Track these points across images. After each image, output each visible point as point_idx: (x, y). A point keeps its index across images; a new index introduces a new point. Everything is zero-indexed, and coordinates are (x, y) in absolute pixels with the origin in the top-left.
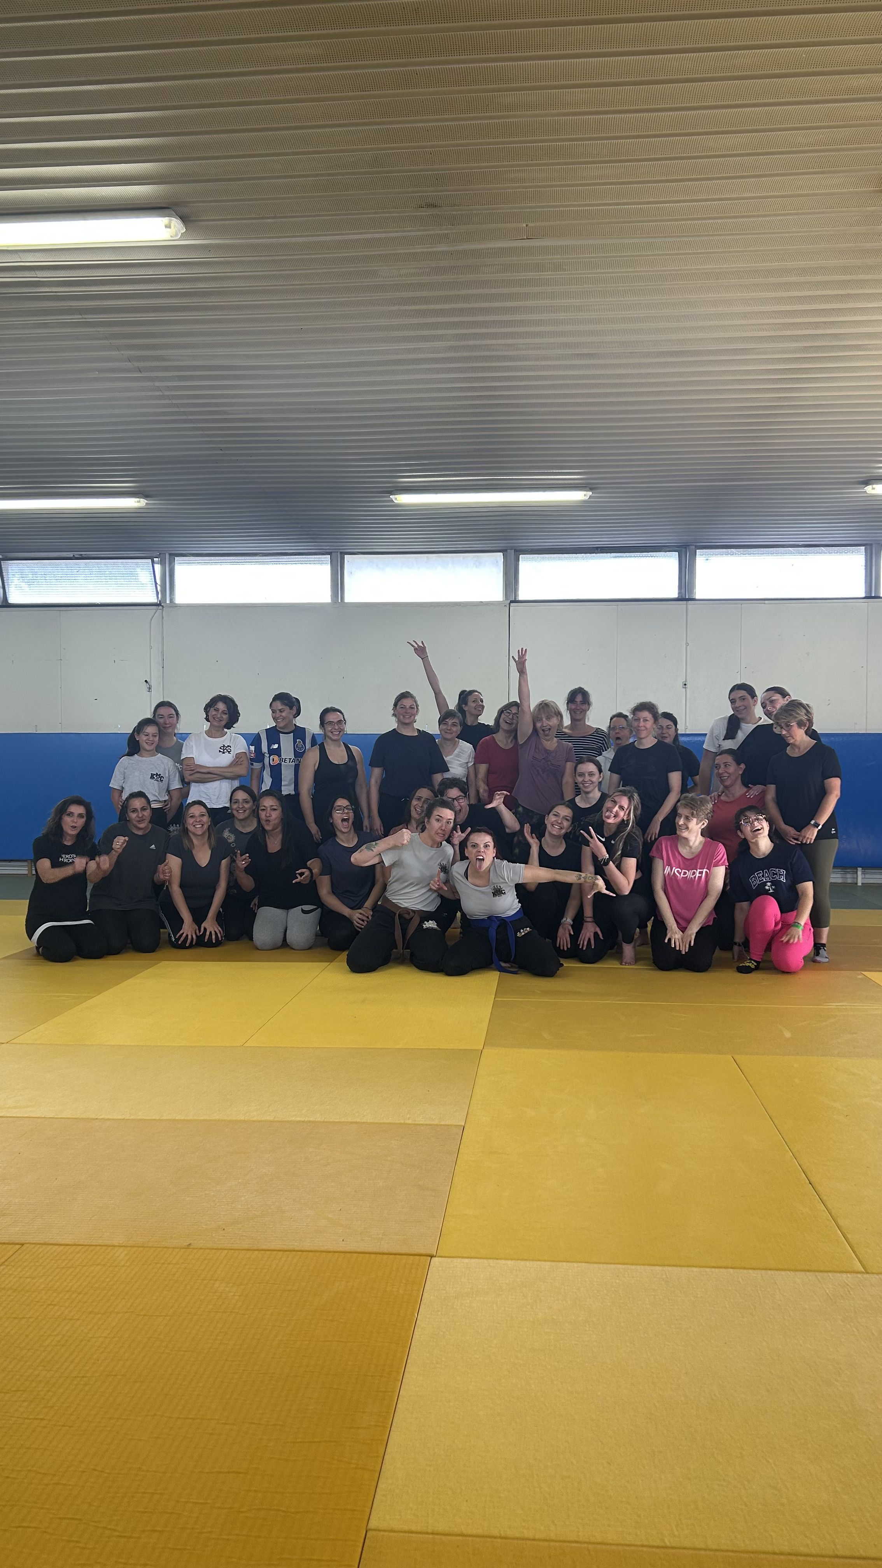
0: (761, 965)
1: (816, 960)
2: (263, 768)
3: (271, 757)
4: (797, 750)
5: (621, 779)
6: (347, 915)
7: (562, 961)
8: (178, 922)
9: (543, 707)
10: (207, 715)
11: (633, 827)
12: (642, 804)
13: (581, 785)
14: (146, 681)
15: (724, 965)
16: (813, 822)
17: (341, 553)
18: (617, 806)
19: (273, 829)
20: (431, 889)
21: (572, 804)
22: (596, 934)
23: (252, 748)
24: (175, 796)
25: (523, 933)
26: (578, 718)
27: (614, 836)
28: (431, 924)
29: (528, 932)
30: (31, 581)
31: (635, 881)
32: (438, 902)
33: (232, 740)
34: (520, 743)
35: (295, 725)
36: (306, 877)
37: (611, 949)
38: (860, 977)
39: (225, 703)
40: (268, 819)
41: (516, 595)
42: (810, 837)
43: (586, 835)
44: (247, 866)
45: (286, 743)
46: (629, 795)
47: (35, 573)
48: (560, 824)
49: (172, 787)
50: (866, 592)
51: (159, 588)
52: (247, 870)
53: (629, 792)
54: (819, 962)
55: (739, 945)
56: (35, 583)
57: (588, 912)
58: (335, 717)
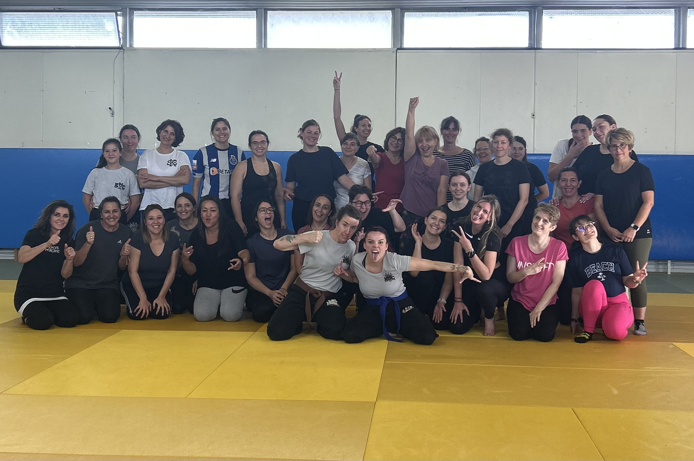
0: (593, 336)
1: (636, 333)
2: (203, 178)
3: (211, 169)
4: (620, 168)
5: (484, 189)
6: (268, 294)
7: (438, 332)
8: (135, 300)
9: (424, 131)
10: (159, 136)
11: (494, 227)
12: (501, 209)
13: (454, 193)
14: (110, 108)
15: (564, 336)
16: (633, 225)
17: (265, 9)
18: (482, 210)
19: (213, 226)
20: (335, 275)
21: (445, 209)
22: (464, 311)
23: (195, 162)
24: (135, 200)
25: (407, 310)
26: (450, 141)
27: (480, 234)
28: (333, 302)
29: (411, 310)
30: (20, 28)
31: (495, 270)
32: (340, 286)
33: (178, 155)
34: (406, 161)
35: (229, 143)
36: (238, 264)
37: (476, 323)
38: (671, 346)
39: (173, 126)
40: (208, 218)
41: (402, 43)
42: (630, 237)
43: (456, 233)
44: (192, 255)
45: (223, 159)
46: (491, 201)
47: (23, 23)
48: (437, 225)
49: (132, 194)
50: (675, 45)
51: (121, 35)
52: (191, 259)
53: (491, 199)
54: (639, 335)
55: (576, 321)
56: (24, 30)
57: (458, 294)
58: (259, 137)
